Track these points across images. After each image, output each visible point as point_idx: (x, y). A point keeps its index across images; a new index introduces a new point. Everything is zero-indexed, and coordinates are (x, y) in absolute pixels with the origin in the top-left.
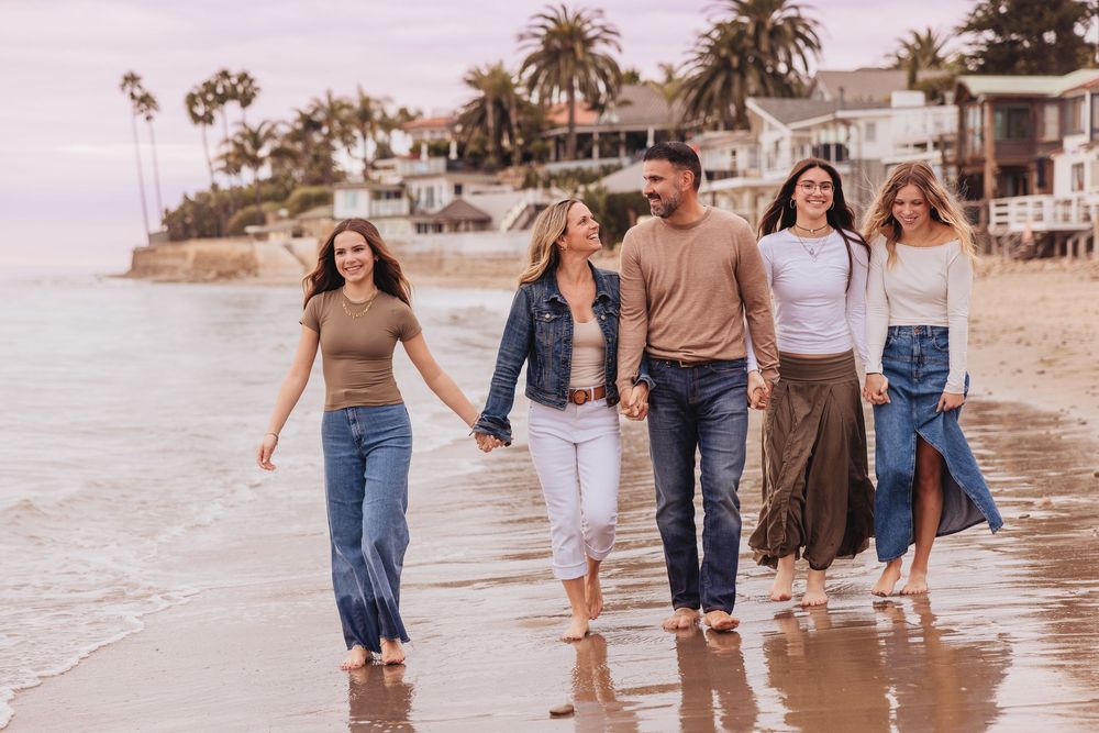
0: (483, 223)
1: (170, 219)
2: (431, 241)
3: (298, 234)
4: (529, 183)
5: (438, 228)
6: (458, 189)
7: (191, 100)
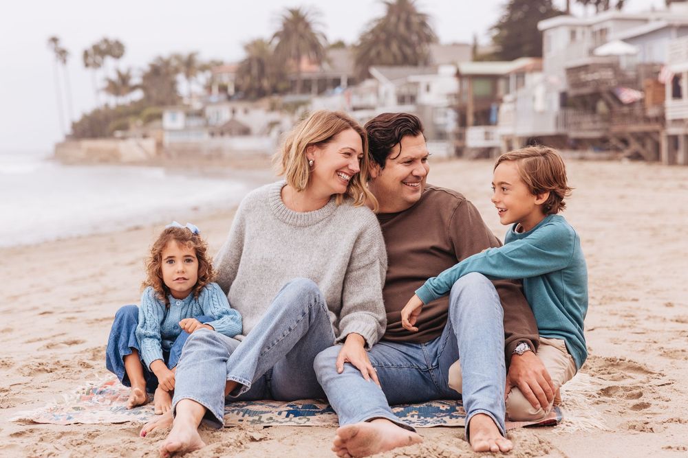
0: (246, 132)
1: (75, 126)
2: (218, 142)
3: (145, 136)
4: (273, 108)
5: (222, 134)
6: (234, 112)
7: (86, 54)
